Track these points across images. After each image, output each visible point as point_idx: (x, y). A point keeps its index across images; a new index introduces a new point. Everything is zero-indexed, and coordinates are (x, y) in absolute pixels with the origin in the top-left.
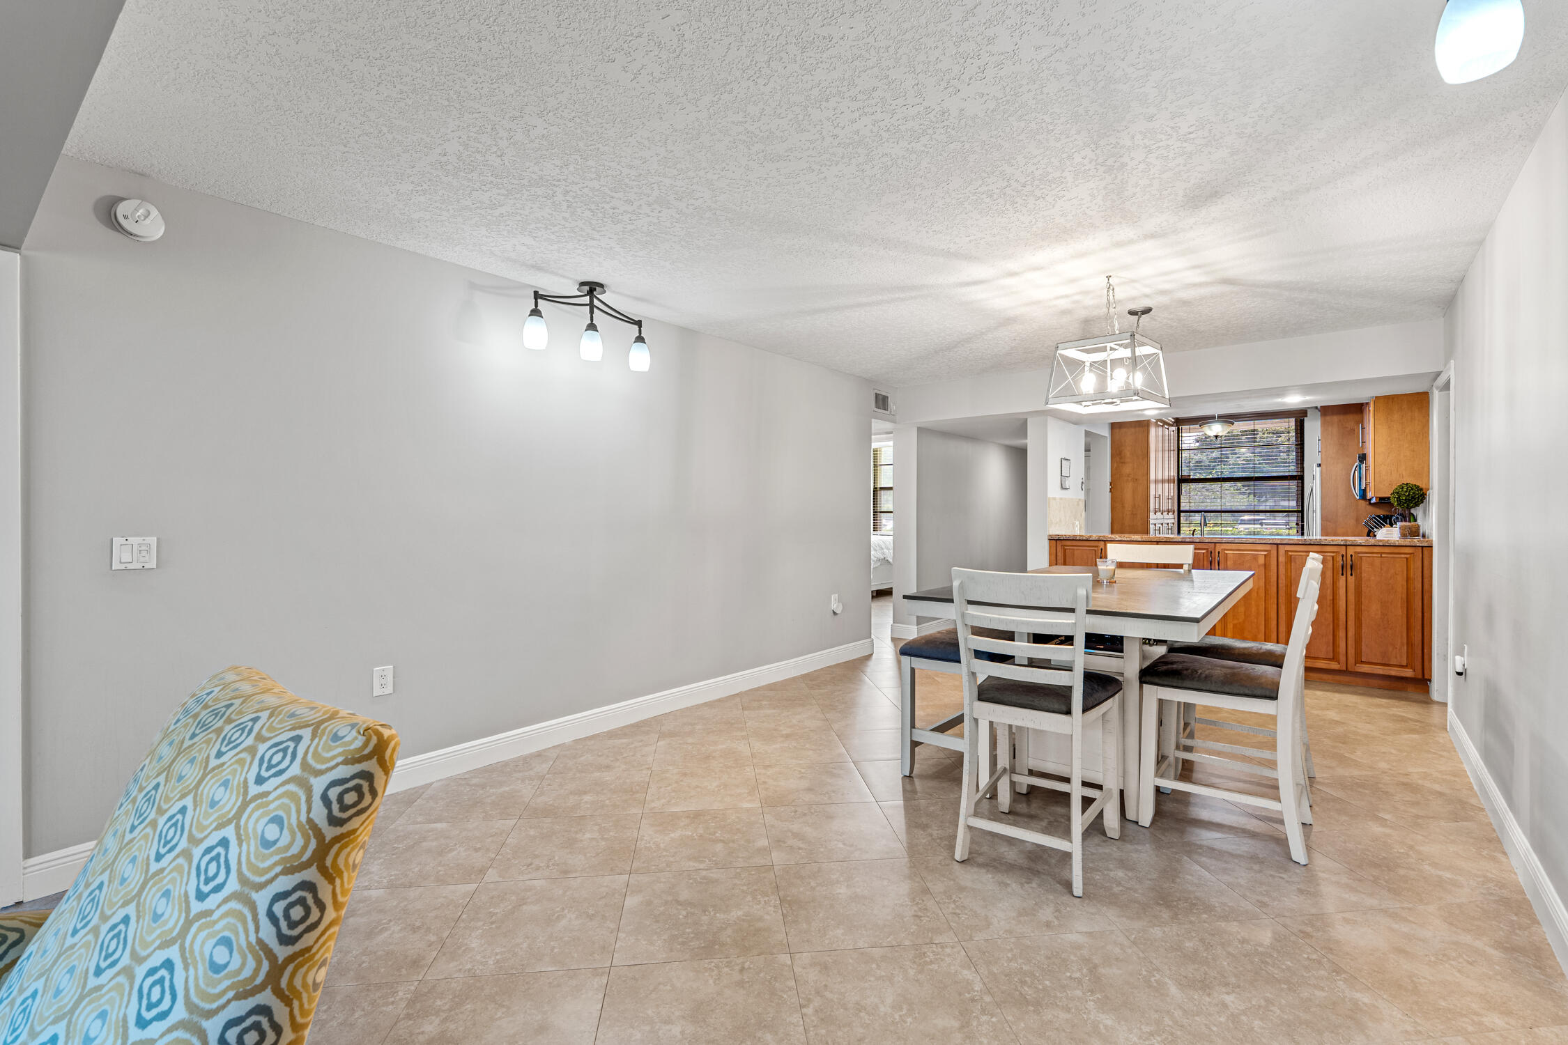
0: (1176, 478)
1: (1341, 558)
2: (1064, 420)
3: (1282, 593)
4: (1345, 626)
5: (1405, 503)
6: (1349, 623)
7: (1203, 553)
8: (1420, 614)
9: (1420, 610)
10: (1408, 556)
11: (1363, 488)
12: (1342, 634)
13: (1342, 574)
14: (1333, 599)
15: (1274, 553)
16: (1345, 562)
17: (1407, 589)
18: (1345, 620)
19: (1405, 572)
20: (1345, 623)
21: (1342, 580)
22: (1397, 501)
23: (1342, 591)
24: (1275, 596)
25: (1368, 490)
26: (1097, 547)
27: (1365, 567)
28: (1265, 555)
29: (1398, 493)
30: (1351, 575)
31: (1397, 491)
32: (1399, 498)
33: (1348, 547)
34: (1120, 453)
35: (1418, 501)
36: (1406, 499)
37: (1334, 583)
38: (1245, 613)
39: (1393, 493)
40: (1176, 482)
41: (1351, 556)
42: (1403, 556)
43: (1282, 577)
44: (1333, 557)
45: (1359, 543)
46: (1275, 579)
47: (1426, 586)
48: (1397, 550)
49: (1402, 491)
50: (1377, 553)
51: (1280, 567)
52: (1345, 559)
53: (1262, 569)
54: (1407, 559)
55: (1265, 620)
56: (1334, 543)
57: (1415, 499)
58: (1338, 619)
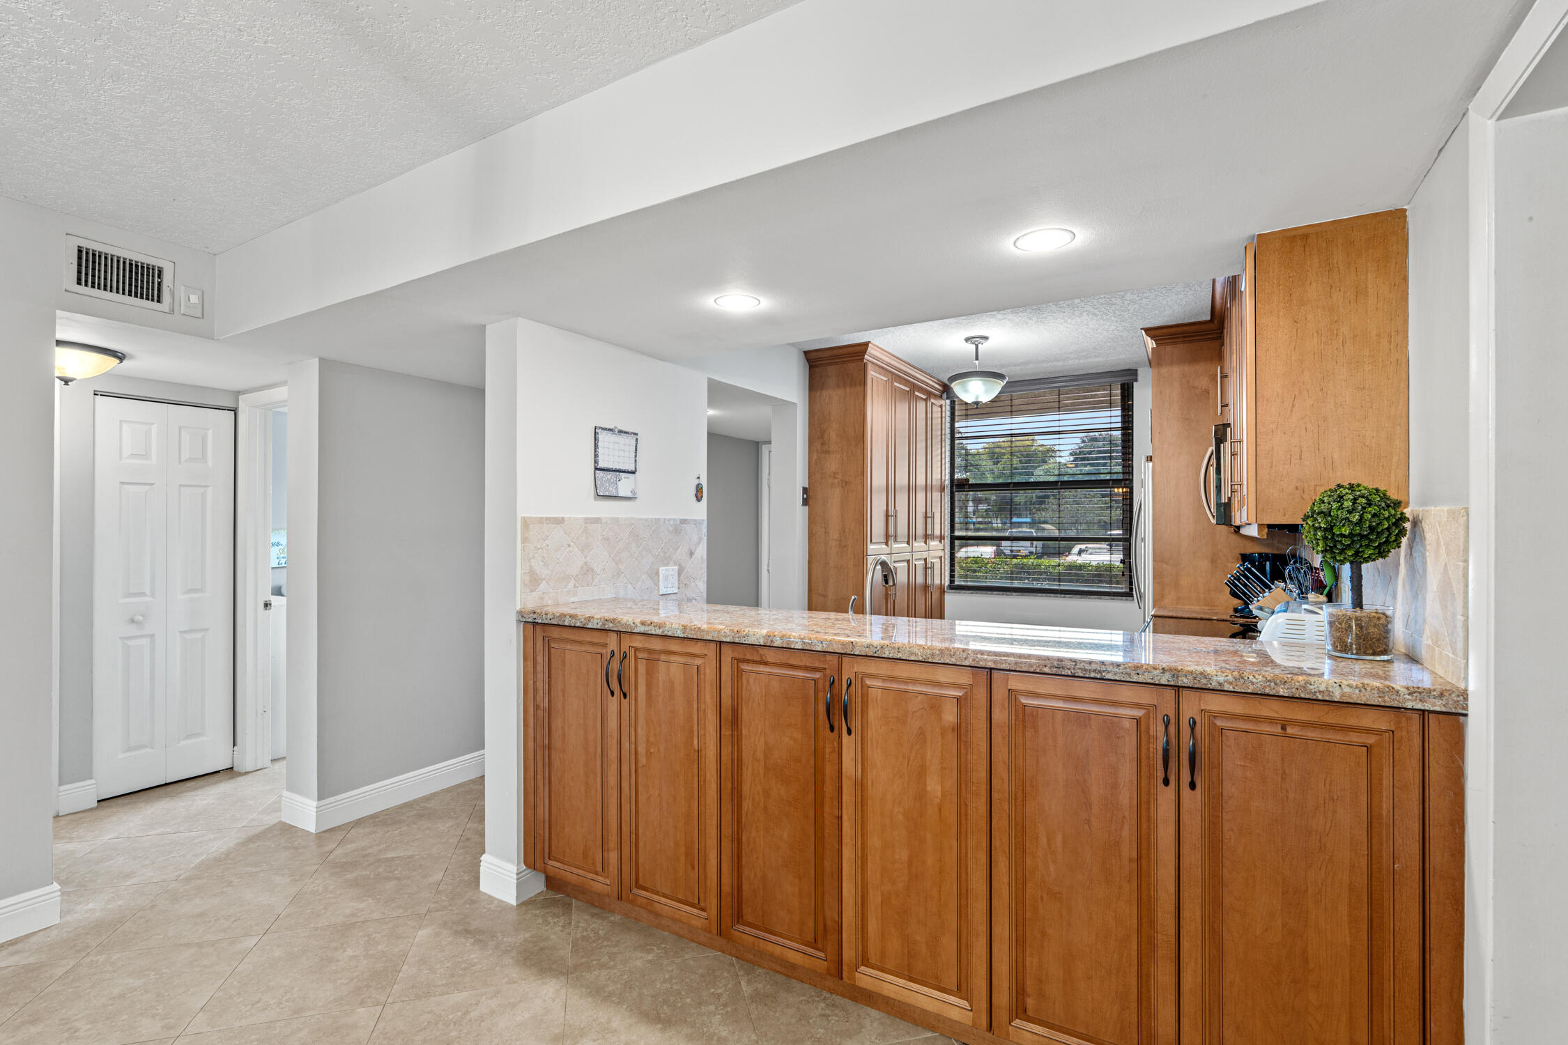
0: (947, 483)
1: (1161, 728)
2: (614, 344)
3: (1000, 822)
4: (1172, 954)
5: (1349, 547)
6: (1185, 944)
7: (815, 681)
8: (1415, 956)
9: (1416, 939)
10: (1371, 740)
11: (1224, 500)
12: (1163, 974)
13: (1166, 782)
14: (1139, 858)
15: (981, 694)
16: (1174, 741)
17: (1370, 855)
18: (1172, 931)
19: (1364, 799)
20: (1173, 940)
21: (1166, 796)
22: (1325, 538)
23: (1165, 835)
24: (983, 824)
25: (1235, 504)
26: (605, 645)
27: (1233, 761)
28: (958, 699)
29: (1326, 514)
30: (1193, 786)
31: (1324, 507)
32: (1330, 529)
33: (1184, 693)
34: (823, 432)
35: (1387, 542)
36: (1351, 535)
37: (1144, 806)
38: (910, 863)
39: (1312, 515)
40: (947, 491)
41: (1193, 725)
42: (1355, 738)
43: (1000, 769)
44: (1138, 721)
45: (1214, 685)
46: (983, 774)
47: (1437, 857)
48: (1333, 717)
49: (1341, 508)
50: (1271, 721)
51: (997, 738)
52: (1172, 729)
53: (951, 737)
54: (1369, 748)
55: (959, 895)
56: (1141, 679)
57: (1379, 534)
58: (1152, 923)
